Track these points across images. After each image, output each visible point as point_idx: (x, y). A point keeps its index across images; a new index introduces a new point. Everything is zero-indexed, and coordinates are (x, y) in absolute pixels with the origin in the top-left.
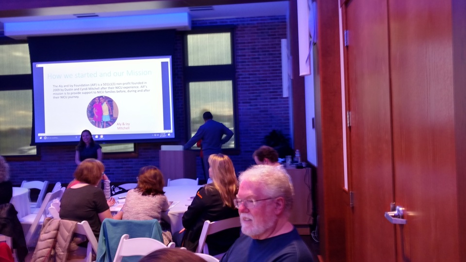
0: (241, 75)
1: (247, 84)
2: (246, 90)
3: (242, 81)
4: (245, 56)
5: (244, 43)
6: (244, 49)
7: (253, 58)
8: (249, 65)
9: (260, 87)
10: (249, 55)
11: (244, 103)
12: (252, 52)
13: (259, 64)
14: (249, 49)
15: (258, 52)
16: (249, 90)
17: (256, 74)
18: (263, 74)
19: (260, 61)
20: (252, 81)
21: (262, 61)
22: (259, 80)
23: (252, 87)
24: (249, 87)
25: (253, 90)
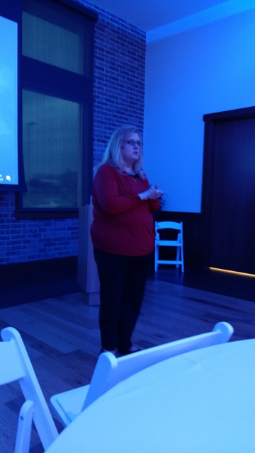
0: (98, 97)
1: (103, 113)
2: (102, 122)
3: (99, 107)
4: (103, 69)
5: (103, 50)
6: (103, 60)
7: (111, 77)
8: (106, 85)
9: (117, 121)
10: (107, 72)
11: (99, 140)
12: (111, 68)
13: (118, 89)
14: (107, 61)
15: (117, 70)
16: (106, 124)
17: (113, 102)
18: (121, 104)
19: (118, 85)
20: (109, 110)
21: (121, 86)
22: (118, 112)
23: (109, 119)
24: (106, 119)
25: (110, 124)
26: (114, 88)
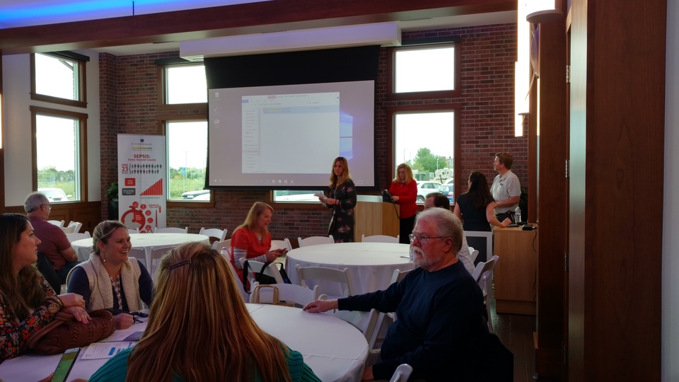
0: (467, 104)
1: (473, 117)
2: (472, 125)
4: (472, 78)
5: (473, 61)
6: (472, 70)
7: (483, 82)
8: (478, 91)
9: (491, 121)
10: (478, 78)
11: (468, 142)
12: (482, 73)
13: (492, 90)
14: (478, 69)
15: (491, 73)
16: (477, 125)
17: (487, 103)
18: (497, 103)
19: (492, 86)
20: (481, 112)
21: (497, 86)
22: (491, 112)
23: (481, 121)
24: (476, 121)
25: (482, 125)
26: (488, 90)
